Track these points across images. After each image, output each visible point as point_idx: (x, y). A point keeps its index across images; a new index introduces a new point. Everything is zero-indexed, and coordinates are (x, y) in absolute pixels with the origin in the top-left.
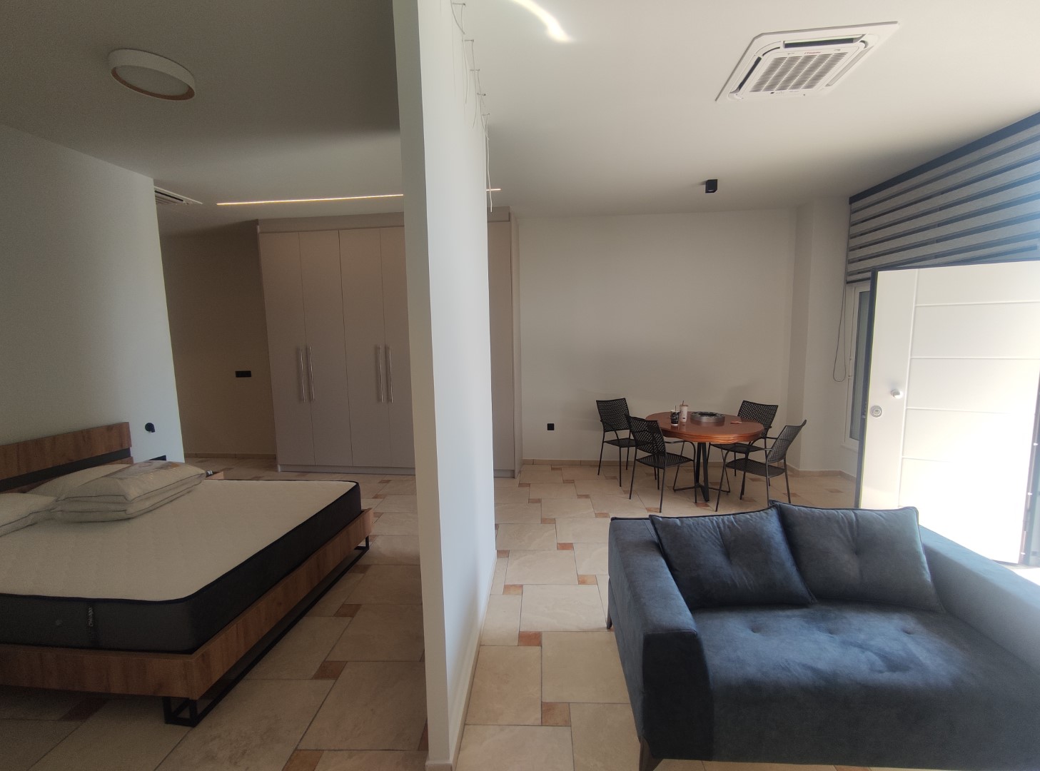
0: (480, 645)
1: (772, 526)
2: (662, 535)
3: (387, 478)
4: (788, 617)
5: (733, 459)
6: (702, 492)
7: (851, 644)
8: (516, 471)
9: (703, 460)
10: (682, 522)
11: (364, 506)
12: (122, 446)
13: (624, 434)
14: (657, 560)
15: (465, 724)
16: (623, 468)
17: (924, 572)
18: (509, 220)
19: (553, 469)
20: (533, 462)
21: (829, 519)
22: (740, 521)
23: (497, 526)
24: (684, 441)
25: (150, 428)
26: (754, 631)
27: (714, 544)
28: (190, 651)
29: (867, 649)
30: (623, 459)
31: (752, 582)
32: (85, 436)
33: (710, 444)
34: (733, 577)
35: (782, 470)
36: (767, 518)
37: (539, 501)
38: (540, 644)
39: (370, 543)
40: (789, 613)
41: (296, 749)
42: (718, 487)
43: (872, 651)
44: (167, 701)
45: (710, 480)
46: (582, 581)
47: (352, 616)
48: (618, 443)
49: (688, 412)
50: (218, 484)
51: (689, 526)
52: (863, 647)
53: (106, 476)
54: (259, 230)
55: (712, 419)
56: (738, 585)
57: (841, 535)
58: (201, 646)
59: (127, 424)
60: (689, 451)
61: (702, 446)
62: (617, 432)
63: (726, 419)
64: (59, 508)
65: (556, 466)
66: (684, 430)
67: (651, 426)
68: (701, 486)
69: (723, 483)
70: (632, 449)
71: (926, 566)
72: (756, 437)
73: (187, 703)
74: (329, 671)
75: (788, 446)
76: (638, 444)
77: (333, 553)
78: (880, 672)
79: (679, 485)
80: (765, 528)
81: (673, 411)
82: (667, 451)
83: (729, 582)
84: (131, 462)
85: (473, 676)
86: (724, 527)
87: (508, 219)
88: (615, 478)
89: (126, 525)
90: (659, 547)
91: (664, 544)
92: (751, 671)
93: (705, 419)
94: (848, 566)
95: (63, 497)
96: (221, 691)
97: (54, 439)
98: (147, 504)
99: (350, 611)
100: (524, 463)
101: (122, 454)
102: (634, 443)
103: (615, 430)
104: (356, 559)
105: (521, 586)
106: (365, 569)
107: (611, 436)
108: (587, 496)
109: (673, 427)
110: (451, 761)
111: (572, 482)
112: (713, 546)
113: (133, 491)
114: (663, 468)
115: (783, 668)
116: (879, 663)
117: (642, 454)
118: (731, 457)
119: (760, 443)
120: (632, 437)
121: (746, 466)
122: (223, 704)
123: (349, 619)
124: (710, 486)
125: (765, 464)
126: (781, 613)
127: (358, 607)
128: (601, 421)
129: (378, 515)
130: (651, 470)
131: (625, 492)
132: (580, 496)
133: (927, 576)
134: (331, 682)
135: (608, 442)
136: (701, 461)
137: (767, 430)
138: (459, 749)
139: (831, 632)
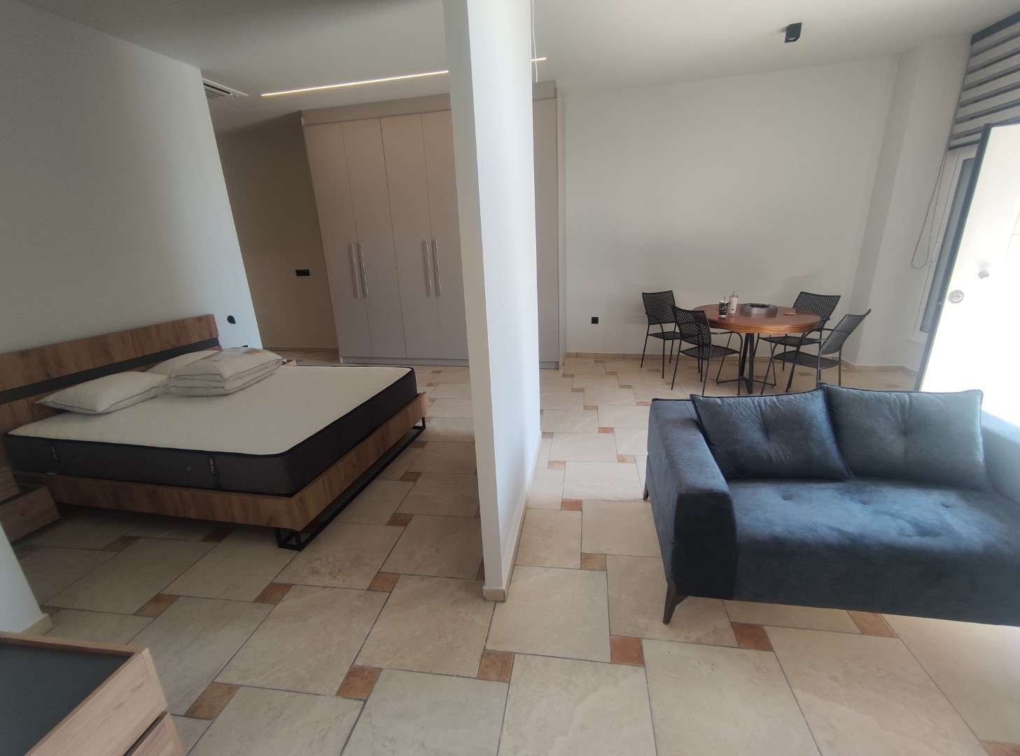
0: (527, 508)
1: (816, 407)
2: (702, 412)
3: (438, 369)
4: (821, 489)
5: (783, 352)
6: (746, 383)
7: (884, 513)
8: (561, 363)
9: (750, 354)
10: (723, 402)
11: (419, 391)
12: (211, 335)
13: (670, 327)
14: (695, 435)
15: (514, 565)
16: (667, 361)
17: (977, 453)
18: (555, 97)
19: (596, 362)
20: (577, 355)
21: (879, 400)
22: (783, 401)
23: (542, 411)
24: (731, 333)
25: (231, 320)
26: (785, 499)
27: (753, 422)
28: (291, 495)
29: (898, 518)
30: (668, 353)
31: (788, 457)
32: (180, 326)
33: (759, 338)
34: (770, 452)
35: (837, 362)
36: (812, 399)
37: (582, 390)
38: (581, 509)
39: (426, 424)
40: (823, 485)
41: (379, 572)
42: (763, 381)
43: (903, 519)
44: (278, 531)
45: (755, 373)
46: (621, 459)
47: (415, 481)
48: (664, 336)
49: (738, 305)
50: (293, 369)
51: (730, 405)
52: (894, 516)
53: (204, 358)
54: (303, 123)
55: (763, 311)
56: (774, 458)
57: (891, 417)
58: (297, 492)
59: (213, 315)
60: (736, 342)
61: (750, 337)
62: (663, 325)
63: (778, 310)
64: (172, 384)
65: (599, 359)
66: (732, 321)
67: (698, 317)
68: (745, 379)
69: (768, 377)
70: (677, 342)
71: (981, 447)
72: (811, 328)
73: (293, 533)
74: (399, 520)
75: (846, 338)
76: (683, 337)
77: (394, 429)
78: (909, 536)
79: (722, 378)
80: (808, 408)
81: (722, 302)
82: (713, 343)
83: (765, 456)
84: (220, 349)
85: (521, 531)
86: (766, 406)
87: (553, 96)
88: (658, 371)
89: (225, 399)
90: (699, 424)
91: (703, 421)
92: (779, 529)
93: (755, 311)
94: (893, 445)
95: (174, 376)
96: (317, 527)
97: (158, 327)
98: (239, 383)
99: (412, 477)
100: (568, 356)
101: (212, 343)
102: (679, 336)
103: (660, 323)
104: (414, 436)
105: (564, 462)
106: (423, 444)
107: (656, 329)
108: (629, 387)
109: (720, 318)
110: (504, 587)
111: (615, 373)
112: (753, 424)
113: (227, 372)
114: (708, 360)
115: (810, 529)
116: (909, 529)
117: (686, 346)
118: (780, 349)
119: (814, 335)
120: (677, 330)
121: (797, 358)
122: (321, 537)
123: (413, 483)
124: (754, 378)
125: (818, 357)
126: (814, 485)
127: (419, 474)
128: (647, 313)
129: (433, 400)
130: (695, 363)
131: (667, 383)
132: (621, 387)
133: (980, 457)
134: (401, 528)
135: (653, 335)
136: (748, 355)
137: (825, 322)
138: (510, 581)
139: (864, 503)
